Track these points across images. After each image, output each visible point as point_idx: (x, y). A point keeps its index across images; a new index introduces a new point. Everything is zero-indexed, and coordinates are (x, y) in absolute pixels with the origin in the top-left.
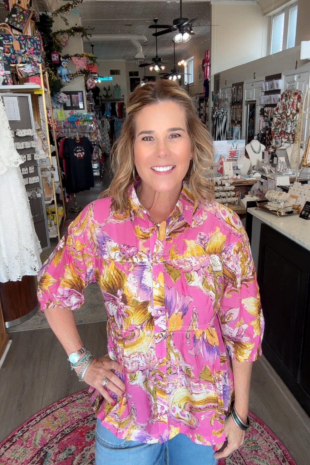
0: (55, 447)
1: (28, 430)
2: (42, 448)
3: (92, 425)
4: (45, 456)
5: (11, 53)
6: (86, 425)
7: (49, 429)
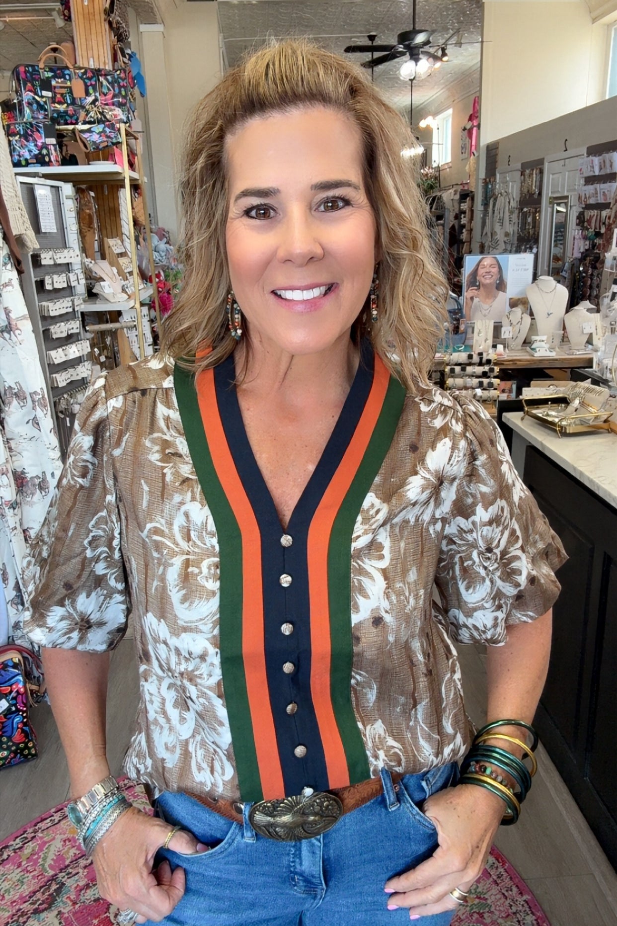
0: (80, 874)
1: (33, 838)
2: (56, 875)
4: (58, 891)
5: (67, 103)
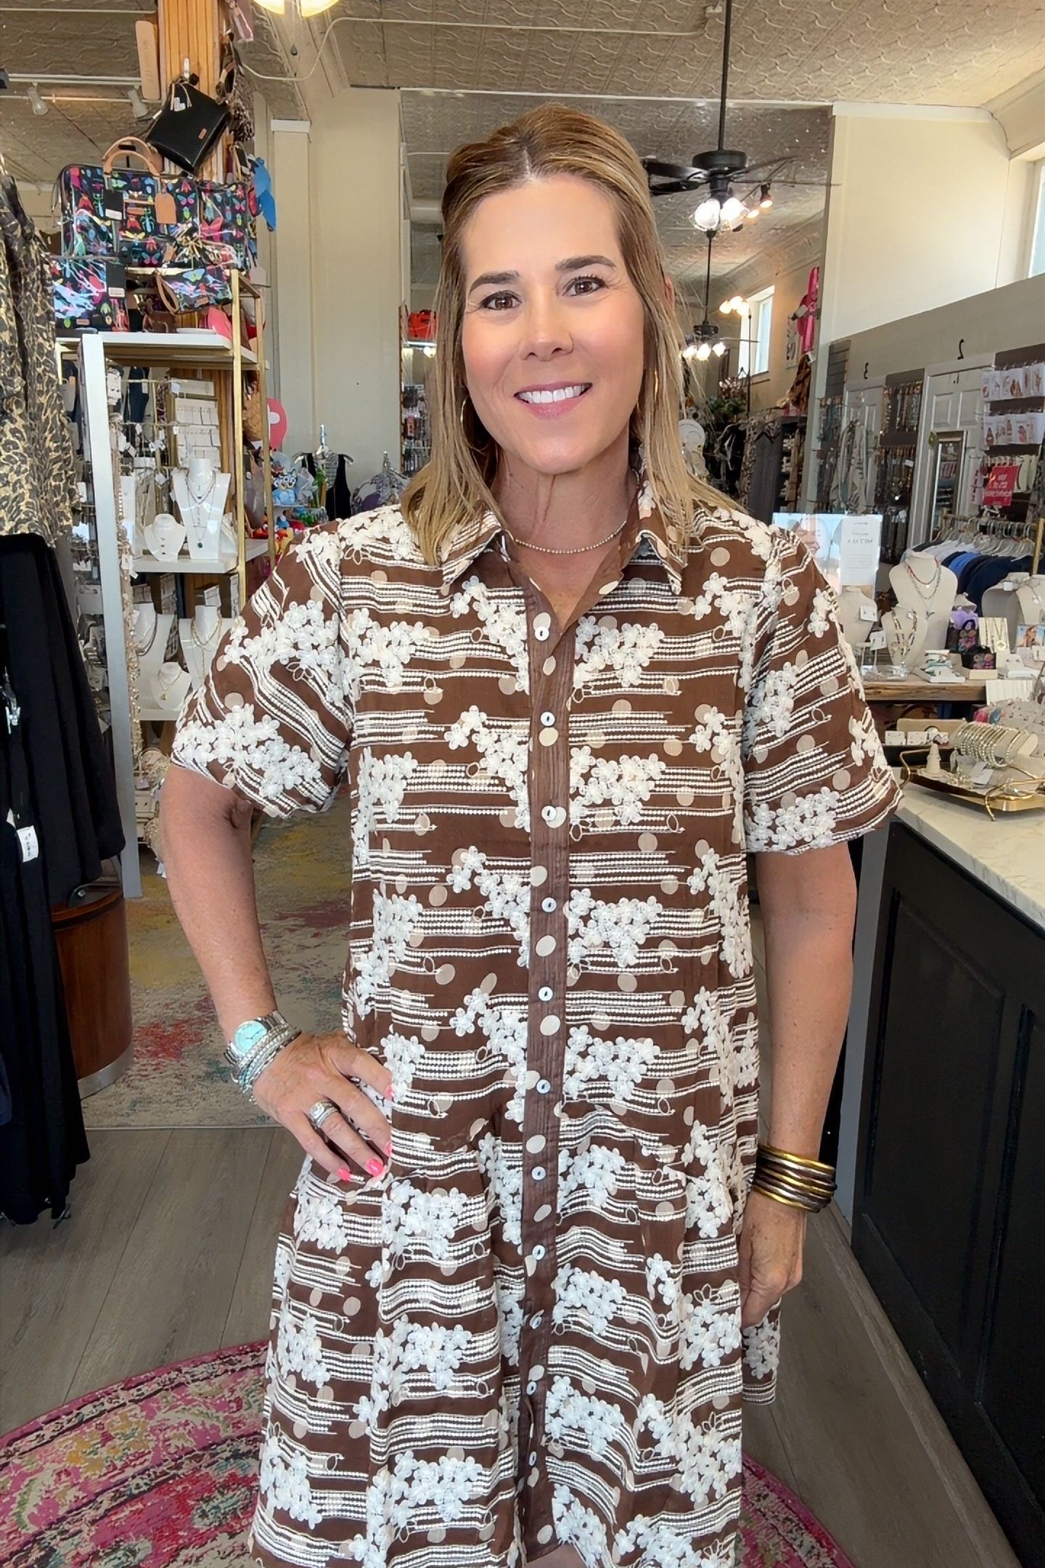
0: (84, 1535)
1: (5, 1465)
2: (41, 1533)
3: (226, 1474)
4: (45, 1561)
5: (146, 232)
6: (204, 1471)
7: (76, 1470)
